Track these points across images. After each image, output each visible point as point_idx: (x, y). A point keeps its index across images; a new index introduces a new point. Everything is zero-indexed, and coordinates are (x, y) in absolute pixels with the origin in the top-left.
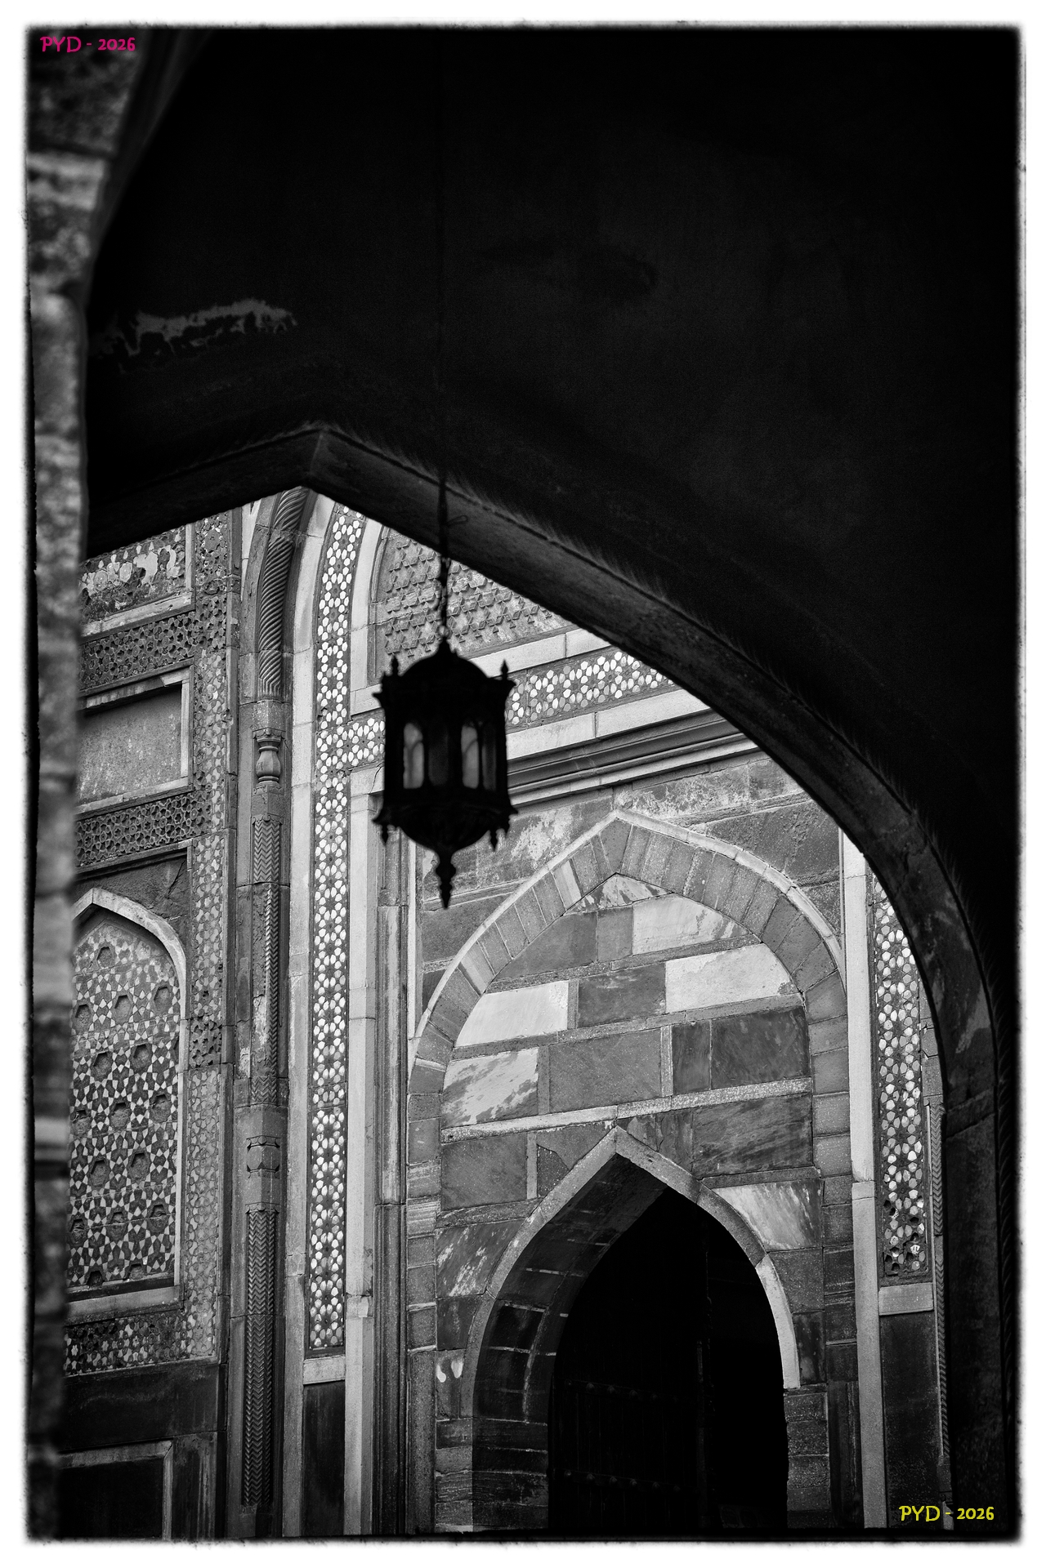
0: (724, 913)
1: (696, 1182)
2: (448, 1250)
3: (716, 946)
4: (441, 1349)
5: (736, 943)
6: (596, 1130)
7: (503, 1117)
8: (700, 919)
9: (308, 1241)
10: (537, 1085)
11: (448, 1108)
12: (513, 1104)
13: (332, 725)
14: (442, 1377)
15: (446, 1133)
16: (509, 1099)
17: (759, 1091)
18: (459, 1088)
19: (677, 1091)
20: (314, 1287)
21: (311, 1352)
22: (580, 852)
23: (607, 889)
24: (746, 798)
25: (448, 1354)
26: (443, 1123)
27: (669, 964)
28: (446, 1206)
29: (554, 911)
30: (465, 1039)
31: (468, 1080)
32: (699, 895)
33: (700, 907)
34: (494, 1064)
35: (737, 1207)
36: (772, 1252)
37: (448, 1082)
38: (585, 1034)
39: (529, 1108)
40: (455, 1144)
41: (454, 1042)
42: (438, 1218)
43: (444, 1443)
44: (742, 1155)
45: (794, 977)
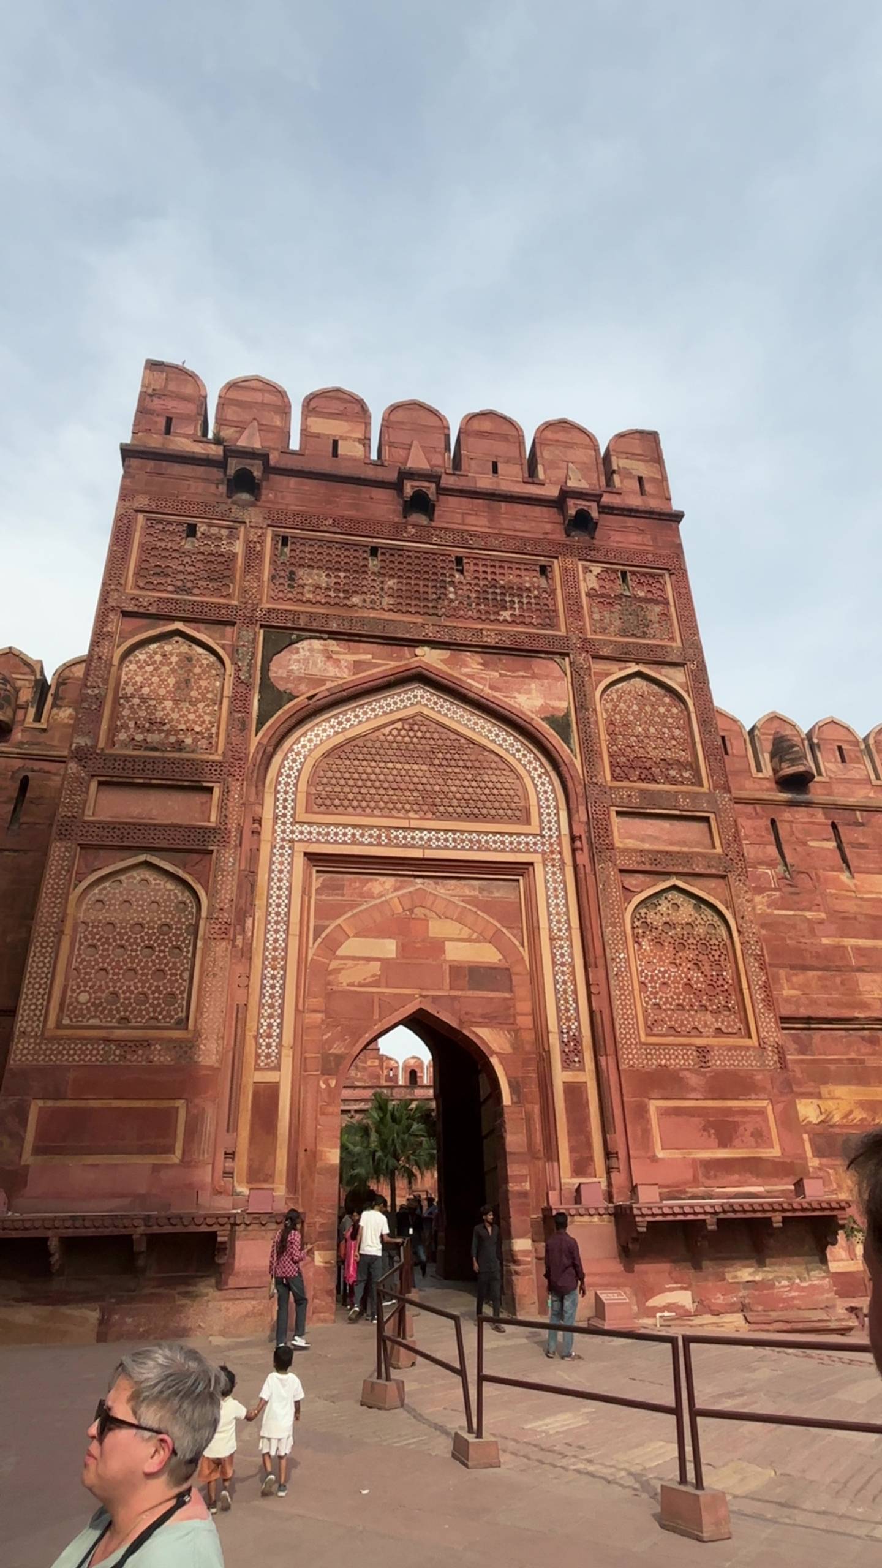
0: (472, 929)
1: (461, 1022)
2: (329, 1034)
3: (468, 940)
4: (322, 1074)
5: (477, 941)
6: (411, 998)
7: (360, 985)
8: (461, 930)
9: (259, 1021)
10: (379, 976)
11: (331, 978)
12: (367, 981)
13: (284, 823)
14: (323, 1086)
15: (329, 987)
16: (365, 979)
17: (491, 994)
18: (337, 971)
19: (451, 989)
20: (261, 1040)
21: (258, 1068)
22: (403, 895)
23: (416, 910)
24: (477, 893)
25: (327, 1077)
26: (329, 983)
27: (446, 943)
28: (328, 1016)
29: (389, 914)
30: (340, 952)
31: (343, 969)
32: (459, 920)
33: (461, 926)
34: (356, 965)
35: (481, 1035)
36: (497, 1054)
37: (331, 967)
38: (405, 961)
39: (376, 984)
40: (333, 992)
41: (335, 953)
42: (323, 1021)
43: (323, 1114)
44: (483, 1016)
45: (505, 958)
